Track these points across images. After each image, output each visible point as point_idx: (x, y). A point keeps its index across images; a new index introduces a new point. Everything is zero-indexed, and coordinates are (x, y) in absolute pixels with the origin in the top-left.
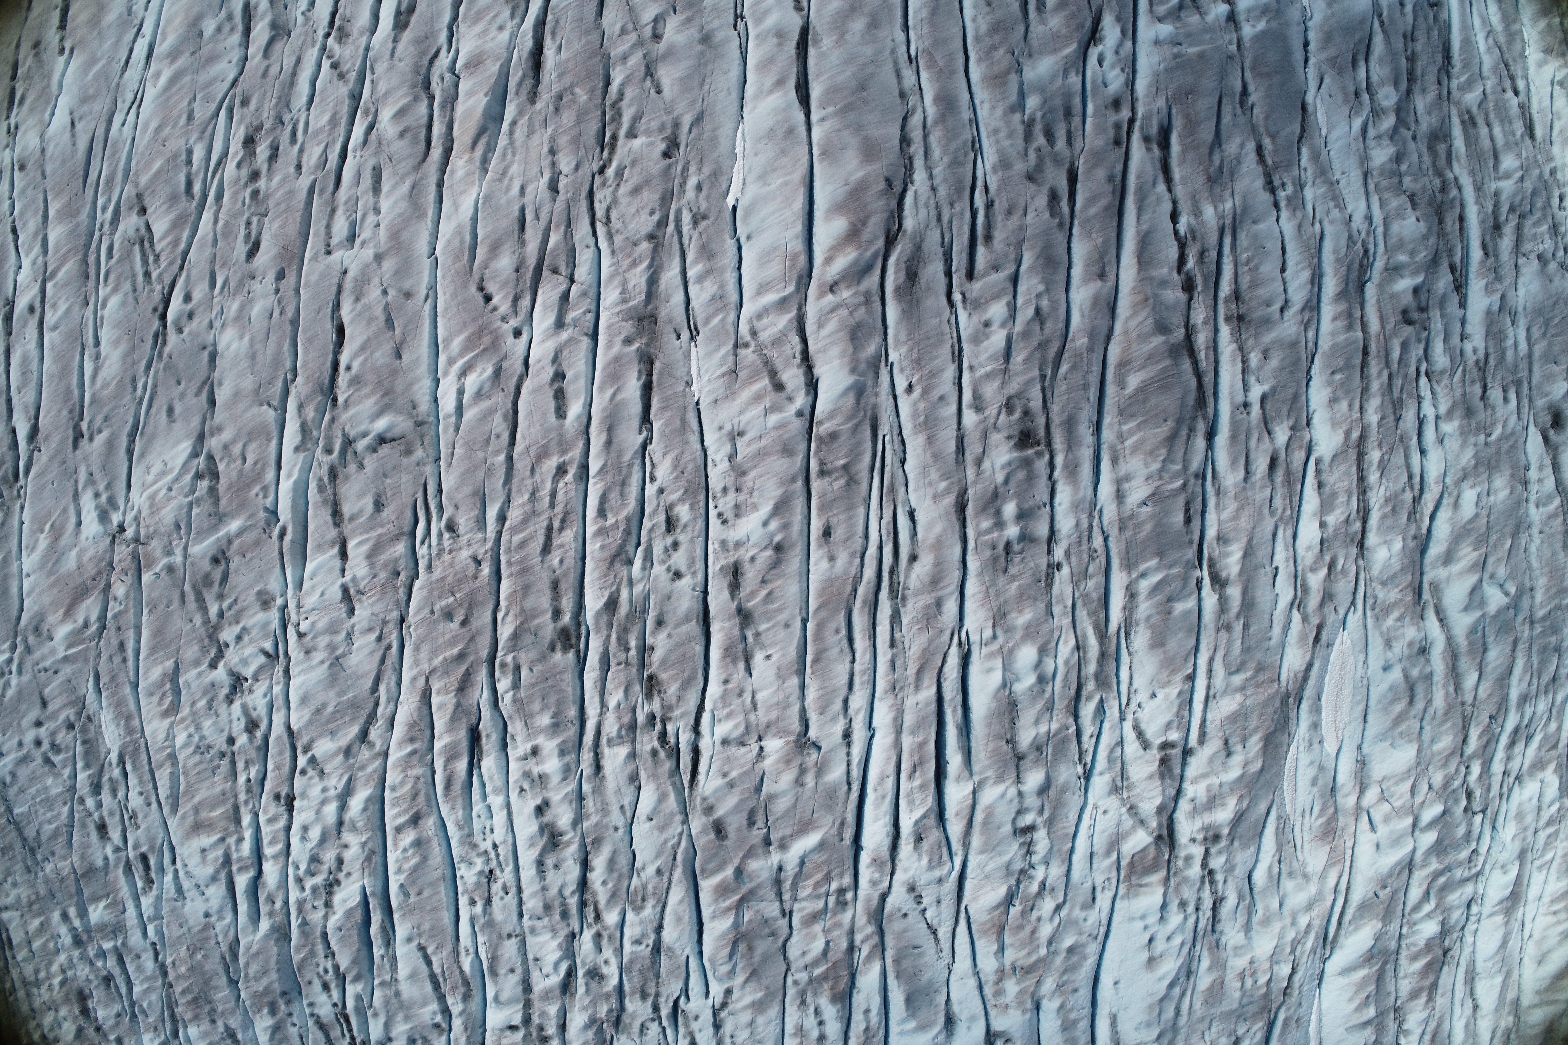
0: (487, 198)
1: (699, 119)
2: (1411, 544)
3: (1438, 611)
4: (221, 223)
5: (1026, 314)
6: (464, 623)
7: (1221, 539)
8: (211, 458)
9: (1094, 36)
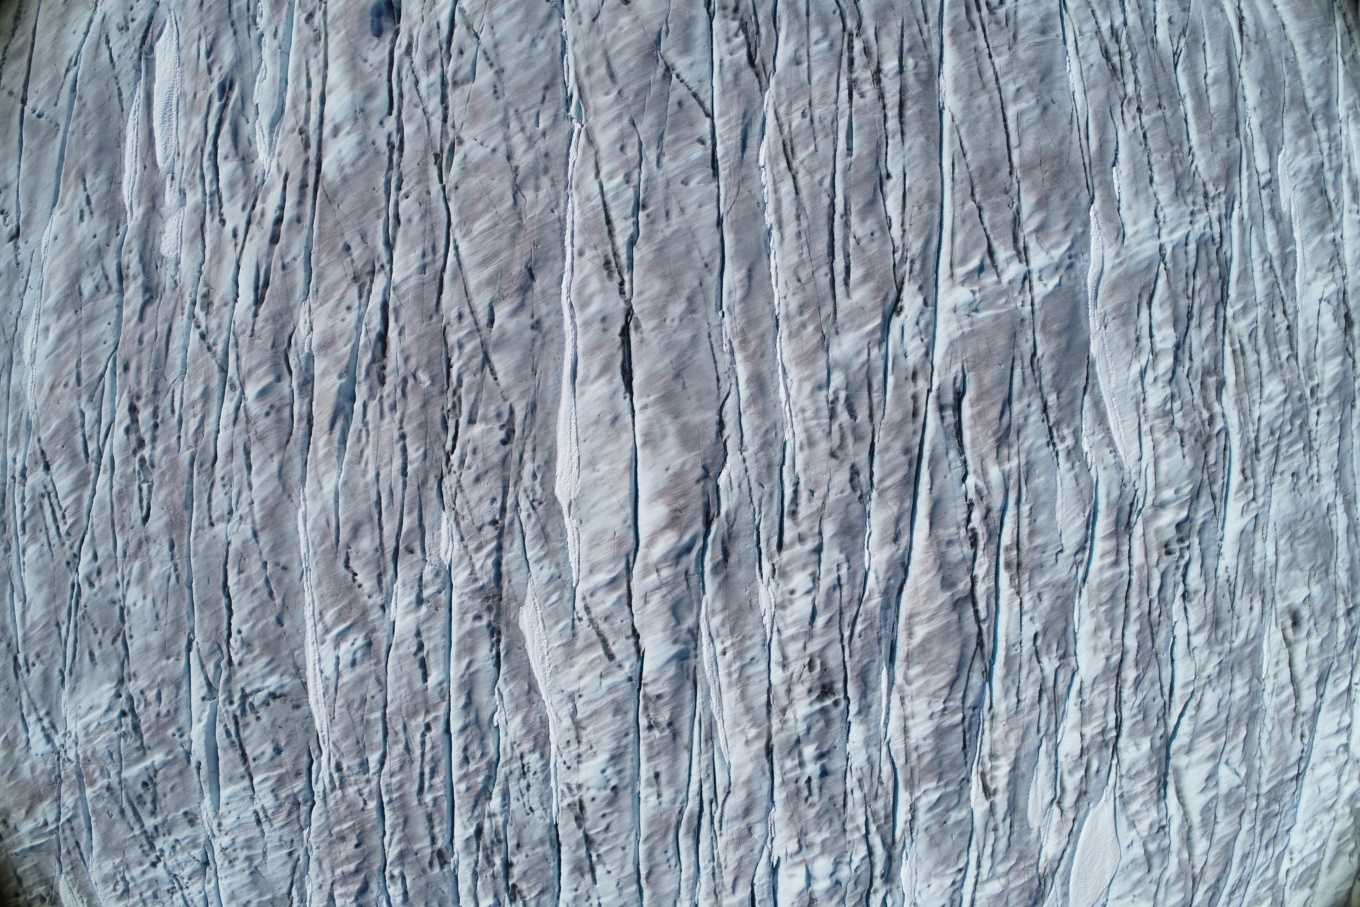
0: (345, 483)
1: (532, 409)
2: (1158, 743)
3: (1178, 791)
4: (115, 490)
5: (826, 582)
6: (357, 846)
7: (993, 756)
8: (130, 698)
9: (896, 309)
